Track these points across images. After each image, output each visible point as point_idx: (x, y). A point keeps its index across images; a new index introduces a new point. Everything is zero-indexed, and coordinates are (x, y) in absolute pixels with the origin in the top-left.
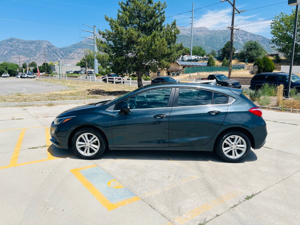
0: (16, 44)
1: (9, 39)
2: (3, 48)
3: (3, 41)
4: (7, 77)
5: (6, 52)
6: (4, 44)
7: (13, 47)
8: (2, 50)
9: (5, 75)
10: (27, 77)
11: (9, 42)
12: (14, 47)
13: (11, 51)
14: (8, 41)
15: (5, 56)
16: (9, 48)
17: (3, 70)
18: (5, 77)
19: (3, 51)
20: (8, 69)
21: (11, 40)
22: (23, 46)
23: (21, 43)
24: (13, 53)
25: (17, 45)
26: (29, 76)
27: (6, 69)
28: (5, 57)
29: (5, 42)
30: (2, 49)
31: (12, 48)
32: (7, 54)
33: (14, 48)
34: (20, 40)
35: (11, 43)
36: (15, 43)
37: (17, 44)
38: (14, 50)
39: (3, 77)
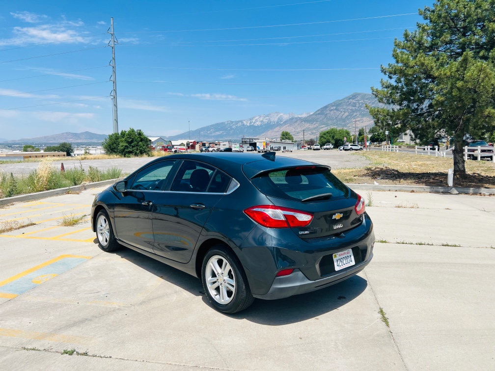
0: (360, 102)
1: (352, 95)
2: (344, 109)
3: (344, 98)
4: (329, 149)
5: (347, 114)
6: (344, 102)
7: (355, 106)
8: (341, 112)
9: (328, 147)
10: (351, 149)
11: (351, 100)
12: (357, 106)
13: (353, 111)
14: (350, 98)
15: (344, 119)
16: (351, 108)
17: (329, 139)
18: (328, 149)
19: (343, 113)
20: (335, 137)
21: (354, 96)
22: (370, 103)
23: (366, 99)
24: (355, 114)
25: (362, 103)
26: (354, 147)
27: (333, 137)
28: (344, 122)
29: (345, 100)
30: (341, 110)
31: (354, 108)
32: (346, 117)
33: (357, 108)
34: (365, 95)
35: (353, 101)
36: (359, 100)
37: (362, 101)
38: (356, 111)
39: (325, 149)
